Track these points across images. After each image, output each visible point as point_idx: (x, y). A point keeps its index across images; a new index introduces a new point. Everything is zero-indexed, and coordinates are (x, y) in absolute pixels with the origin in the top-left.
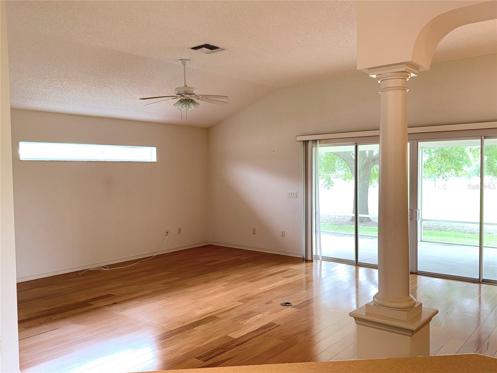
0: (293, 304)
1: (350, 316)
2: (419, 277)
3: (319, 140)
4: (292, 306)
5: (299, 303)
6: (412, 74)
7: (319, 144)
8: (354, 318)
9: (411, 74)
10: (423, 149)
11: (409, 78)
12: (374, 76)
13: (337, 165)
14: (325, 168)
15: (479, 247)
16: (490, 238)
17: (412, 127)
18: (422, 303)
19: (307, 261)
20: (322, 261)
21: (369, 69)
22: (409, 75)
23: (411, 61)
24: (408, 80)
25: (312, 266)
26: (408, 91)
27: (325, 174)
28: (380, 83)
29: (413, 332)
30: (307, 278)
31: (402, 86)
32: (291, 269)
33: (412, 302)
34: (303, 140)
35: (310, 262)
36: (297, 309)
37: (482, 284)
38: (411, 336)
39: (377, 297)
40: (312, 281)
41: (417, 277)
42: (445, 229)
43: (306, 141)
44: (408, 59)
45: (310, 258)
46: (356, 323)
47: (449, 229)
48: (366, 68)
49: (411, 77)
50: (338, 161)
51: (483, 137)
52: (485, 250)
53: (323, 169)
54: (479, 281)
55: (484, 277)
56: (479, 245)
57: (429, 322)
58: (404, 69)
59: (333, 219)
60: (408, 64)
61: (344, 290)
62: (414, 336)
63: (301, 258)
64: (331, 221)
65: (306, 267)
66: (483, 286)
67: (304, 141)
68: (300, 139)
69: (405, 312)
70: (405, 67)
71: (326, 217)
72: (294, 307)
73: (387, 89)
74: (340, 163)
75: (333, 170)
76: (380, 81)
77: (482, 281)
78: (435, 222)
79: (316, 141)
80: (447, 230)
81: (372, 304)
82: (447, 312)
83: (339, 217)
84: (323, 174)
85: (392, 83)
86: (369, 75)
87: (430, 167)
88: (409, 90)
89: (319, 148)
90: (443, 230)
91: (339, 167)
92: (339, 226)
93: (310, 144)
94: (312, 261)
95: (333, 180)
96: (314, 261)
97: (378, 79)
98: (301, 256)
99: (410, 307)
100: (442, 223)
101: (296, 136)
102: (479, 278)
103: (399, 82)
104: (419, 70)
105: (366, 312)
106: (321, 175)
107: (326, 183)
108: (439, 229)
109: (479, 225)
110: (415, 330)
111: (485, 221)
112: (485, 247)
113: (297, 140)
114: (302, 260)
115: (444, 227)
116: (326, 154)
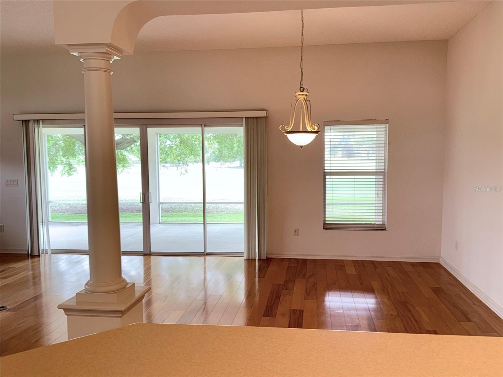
0: (8, 307)
1: (59, 308)
2: (152, 257)
3: (42, 120)
4: (7, 310)
5: (18, 304)
6: (115, 57)
7: (43, 124)
8: (64, 310)
9: (113, 56)
10: (158, 135)
11: (113, 60)
12: (76, 54)
13: (77, 149)
14: (63, 152)
15: (203, 224)
16: (221, 215)
17: (141, 112)
18: (134, 283)
19: (33, 256)
20: (52, 255)
21: (69, 45)
22: (112, 57)
23: (110, 43)
24: (111, 62)
25: (39, 260)
26: (111, 74)
27: (64, 159)
28: (83, 61)
29: (123, 313)
30: (33, 274)
31: (105, 68)
32: (11, 267)
33: (124, 283)
34: (22, 119)
35: (37, 257)
36: (12, 312)
37: (206, 257)
38: (121, 317)
39: (89, 284)
40: (40, 276)
41: (150, 258)
42: (186, 210)
43: (26, 121)
44: (108, 41)
45: (36, 253)
46: (66, 315)
47: (189, 210)
48: (66, 44)
49: (114, 60)
50: (78, 145)
51: (203, 125)
52: (208, 227)
53: (61, 153)
54: (204, 255)
55: (208, 250)
56: (203, 222)
57: (142, 300)
58: (105, 51)
59: (75, 207)
60: (108, 45)
61: (73, 281)
62: (125, 316)
63: (26, 254)
64: (72, 210)
65: (32, 263)
66: (208, 258)
67: (24, 120)
68: (17, 117)
69: (115, 295)
70: (105, 48)
71: (66, 207)
72: (9, 310)
73: (90, 69)
74: (81, 148)
75: (73, 155)
76: (83, 59)
77: (207, 254)
78: (177, 204)
79: (38, 121)
80: (187, 211)
81: (83, 292)
82: (173, 288)
83: (82, 206)
84: (61, 159)
85: (94, 63)
86: (70, 51)
87: (172, 153)
88: (113, 73)
89: (43, 129)
90: (183, 211)
91: (80, 151)
92: (80, 215)
93: (31, 124)
94: (39, 256)
95: (75, 165)
96: (42, 255)
97: (80, 57)
98: (26, 252)
99: (123, 289)
100: (184, 204)
101: (14, 114)
102: (203, 252)
103: (101, 64)
104: (123, 54)
105: (77, 302)
106: (59, 160)
107: (67, 168)
108: (180, 210)
109: (203, 205)
110: (124, 310)
111: (207, 201)
112: (208, 223)
113: (15, 119)
114: (27, 256)
115: (185, 208)
116: (64, 137)
